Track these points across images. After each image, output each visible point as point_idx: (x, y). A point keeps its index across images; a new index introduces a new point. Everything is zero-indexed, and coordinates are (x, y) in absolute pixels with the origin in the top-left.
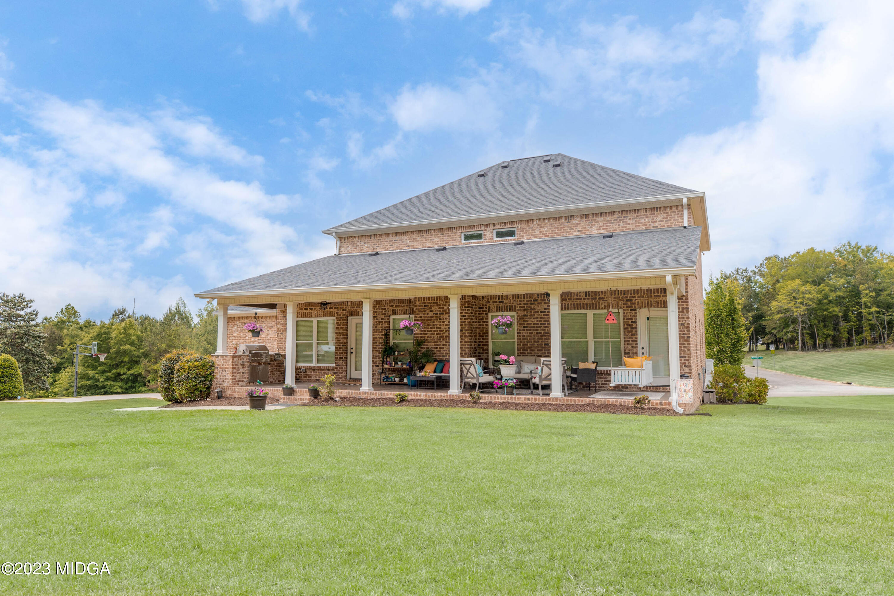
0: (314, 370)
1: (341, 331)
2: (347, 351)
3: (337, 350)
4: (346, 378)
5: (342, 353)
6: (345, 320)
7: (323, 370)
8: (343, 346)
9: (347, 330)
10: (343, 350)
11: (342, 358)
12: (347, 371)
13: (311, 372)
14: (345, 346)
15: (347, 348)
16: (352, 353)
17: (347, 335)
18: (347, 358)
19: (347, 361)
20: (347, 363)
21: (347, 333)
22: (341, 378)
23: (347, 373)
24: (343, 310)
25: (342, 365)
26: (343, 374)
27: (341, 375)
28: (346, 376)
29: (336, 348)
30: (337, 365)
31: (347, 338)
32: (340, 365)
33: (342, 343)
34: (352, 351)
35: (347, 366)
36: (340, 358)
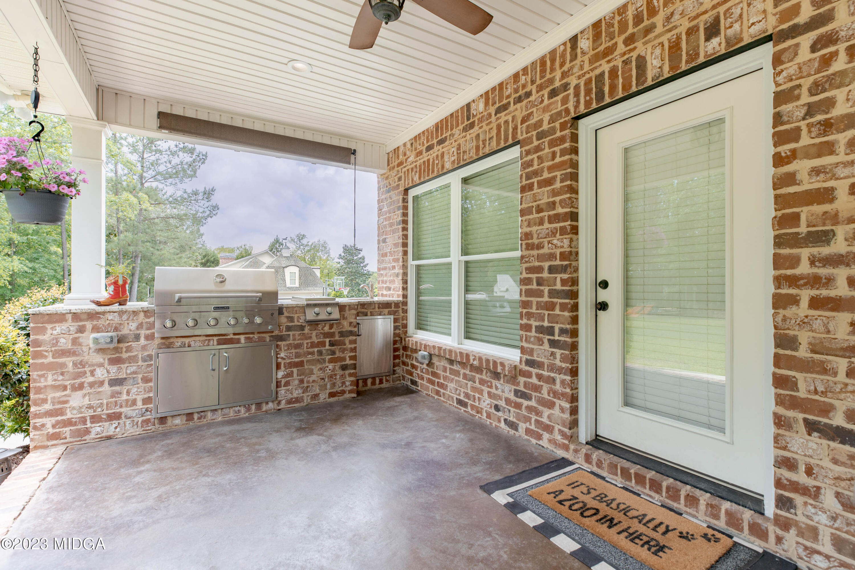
0: (451, 362)
1: (545, 200)
2: (574, 295)
3: (529, 293)
4: (573, 438)
5: (550, 306)
6: (562, 140)
7: (478, 370)
8: (552, 270)
9: (574, 190)
10: (553, 293)
11: (550, 331)
12: (574, 399)
13: (445, 370)
14: (564, 269)
15: (575, 282)
16: (603, 306)
17: (574, 216)
18: (574, 333)
19: (574, 347)
20: (574, 360)
21: (573, 203)
22: (549, 429)
23: (574, 411)
24: (553, 93)
25: (552, 368)
26: (556, 411)
27: (546, 412)
28: (574, 424)
29: (525, 282)
30: (530, 363)
31: (575, 230)
32: (539, 365)
33: (551, 256)
34: (603, 295)
35: (574, 372)
36: (540, 329)
